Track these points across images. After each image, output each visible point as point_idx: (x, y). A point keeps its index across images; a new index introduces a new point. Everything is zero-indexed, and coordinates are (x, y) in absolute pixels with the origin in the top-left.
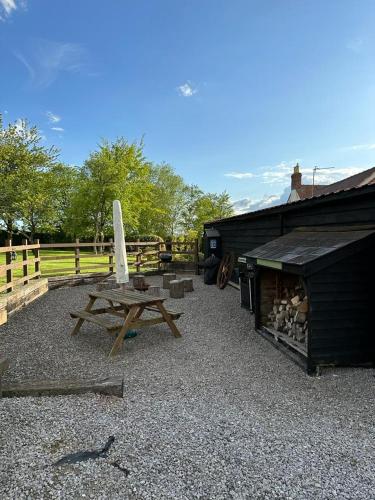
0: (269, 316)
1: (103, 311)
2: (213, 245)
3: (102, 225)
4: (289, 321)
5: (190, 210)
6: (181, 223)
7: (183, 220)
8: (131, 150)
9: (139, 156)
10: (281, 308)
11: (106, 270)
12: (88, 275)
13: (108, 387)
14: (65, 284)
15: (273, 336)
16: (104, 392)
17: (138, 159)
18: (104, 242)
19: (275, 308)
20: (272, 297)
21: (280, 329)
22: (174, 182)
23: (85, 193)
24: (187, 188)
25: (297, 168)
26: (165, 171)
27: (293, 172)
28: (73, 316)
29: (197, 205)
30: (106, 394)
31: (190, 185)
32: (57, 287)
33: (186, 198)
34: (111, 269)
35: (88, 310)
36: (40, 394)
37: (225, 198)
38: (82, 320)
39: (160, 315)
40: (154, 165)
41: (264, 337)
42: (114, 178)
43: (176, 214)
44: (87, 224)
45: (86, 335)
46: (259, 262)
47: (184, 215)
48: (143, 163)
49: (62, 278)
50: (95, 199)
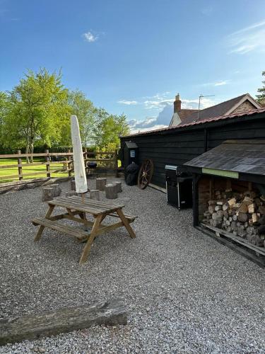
0: (205, 215)
1: (62, 217)
2: (132, 154)
3: (32, 138)
4: (228, 219)
5: (99, 127)
6: (93, 137)
7: (94, 135)
8: (52, 79)
9: (57, 84)
10: (217, 208)
11: (44, 176)
12: (30, 181)
13: (113, 316)
14: (11, 189)
15: (215, 232)
16: (109, 322)
17: (58, 86)
18: (34, 153)
19: (210, 208)
20: (207, 199)
21: (219, 226)
22: (86, 106)
23: (17, 113)
24: (96, 110)
25: (177, 97)
26: (78, 97)
27: (174, 100)
28: (35, 224)
29: (104, 123)
30: (112, 325)
31: (98, 108)
32: (5, 192)
33: (95, 118)
34: (49, 175)
35: (48, 218)
36: (38, 336)
37: (123, 119)
38: (43, 227)
39: (119, 220)
40: (70, 91)
41: (206, 234)
42: (41, 100)
43: (88, 130)
44: (19, 138)
45: (48, 240)
46: (204, 171)
47: (95, 130)
48: (61, 89)
49: (9, 184)
50: (26, 117)
